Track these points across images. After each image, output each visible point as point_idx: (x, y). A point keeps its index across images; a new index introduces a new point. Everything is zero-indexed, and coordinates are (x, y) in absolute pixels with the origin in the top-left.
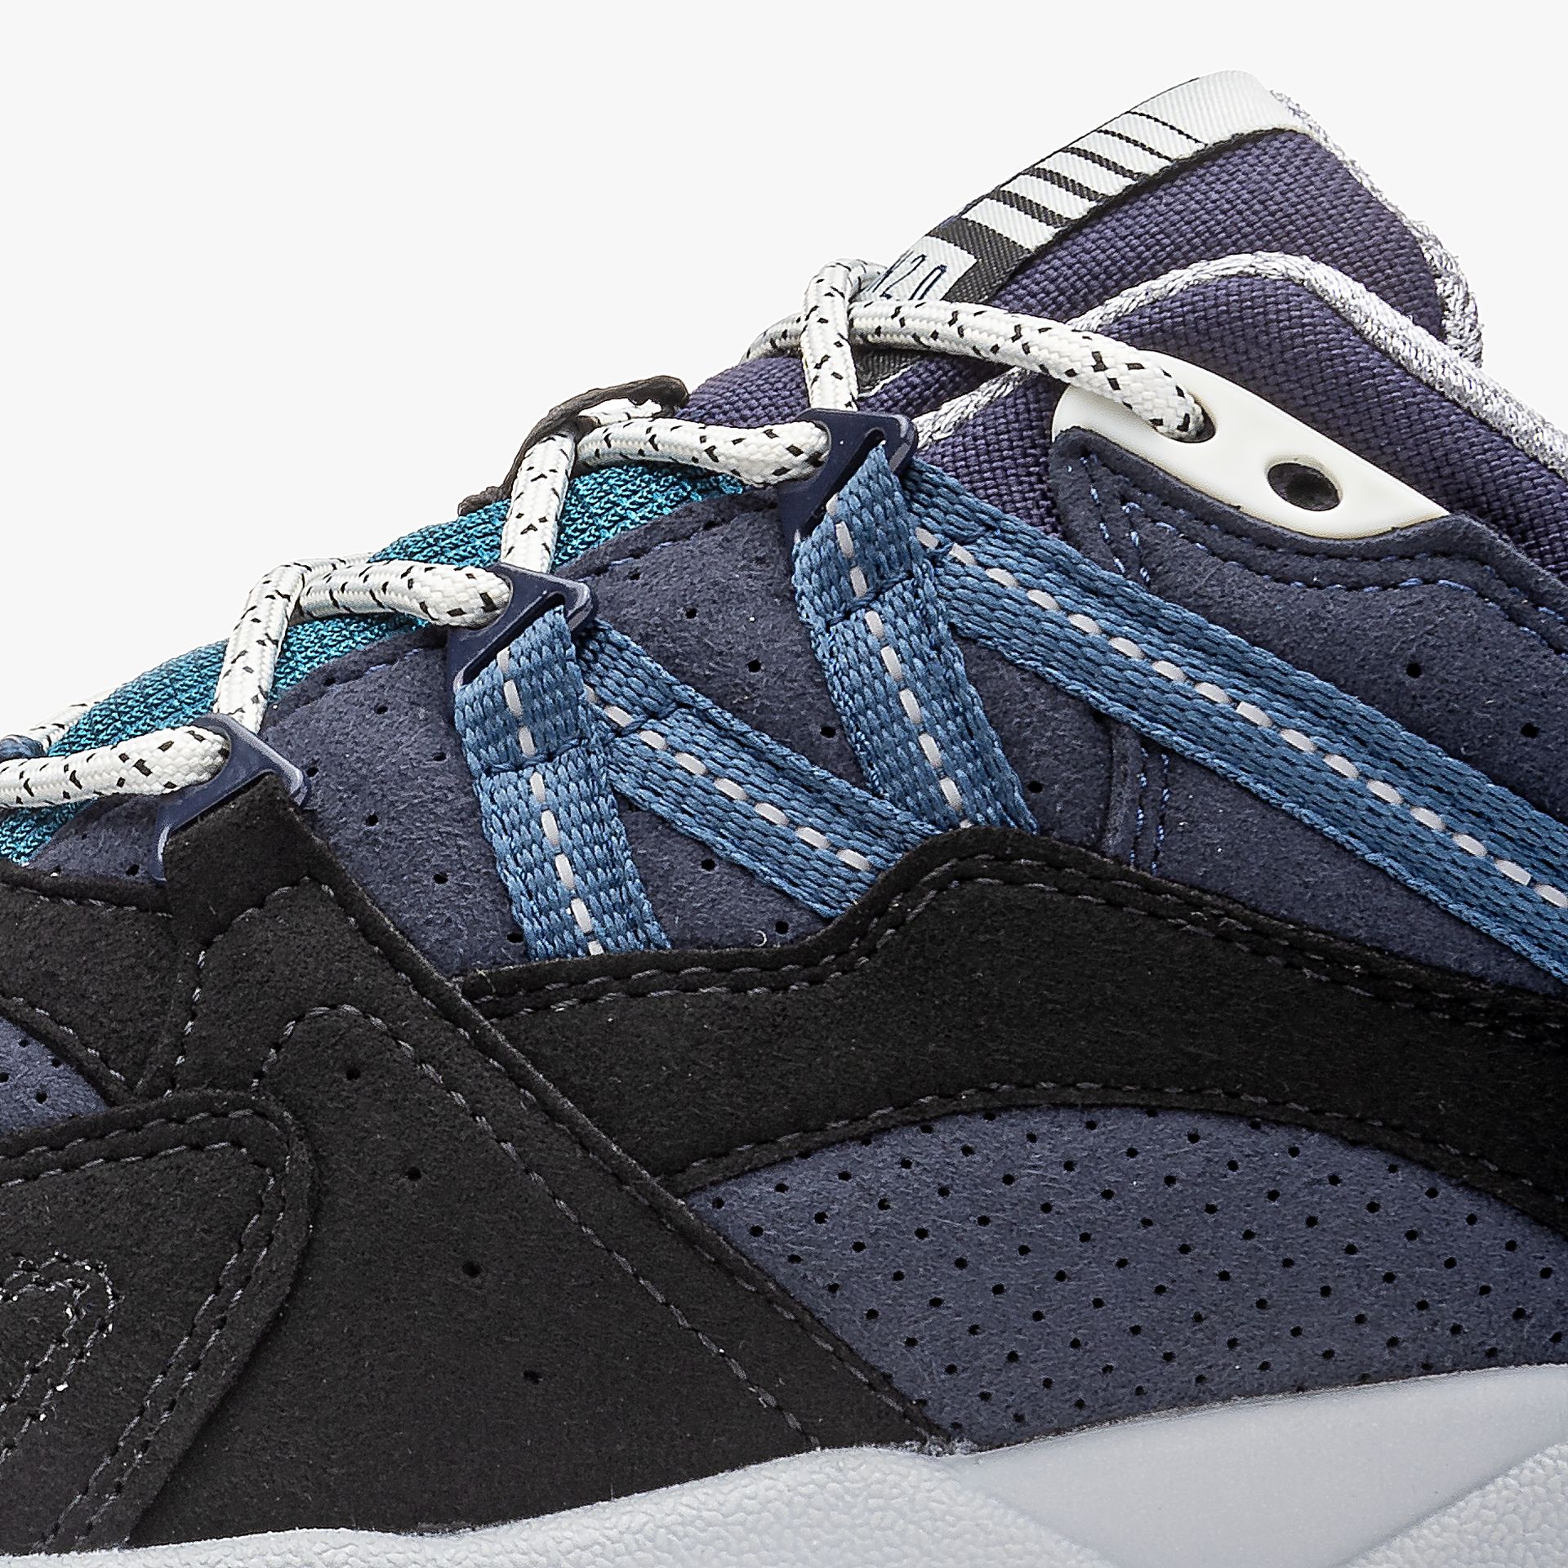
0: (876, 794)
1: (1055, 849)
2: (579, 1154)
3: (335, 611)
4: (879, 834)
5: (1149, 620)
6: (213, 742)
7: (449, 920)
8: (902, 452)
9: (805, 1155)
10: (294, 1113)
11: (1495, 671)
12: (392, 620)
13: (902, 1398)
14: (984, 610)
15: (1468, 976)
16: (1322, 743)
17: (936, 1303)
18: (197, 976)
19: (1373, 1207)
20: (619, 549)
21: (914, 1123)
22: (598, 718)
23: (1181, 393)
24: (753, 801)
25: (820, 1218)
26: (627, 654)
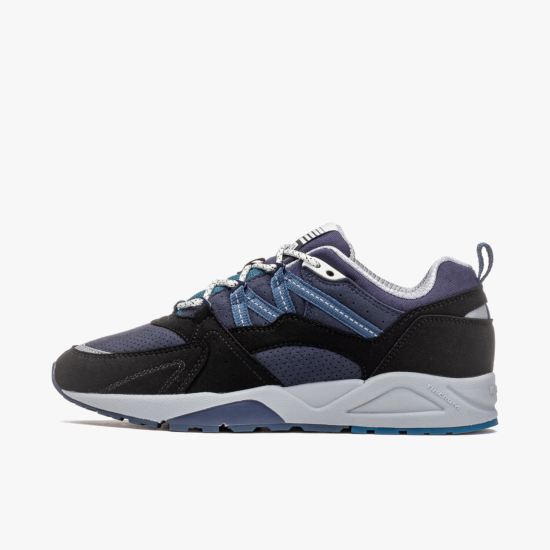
0: (278, 308)
1: (298, 315)
2: (240, 349)
3: (220, 285)
4: (278, 313)
5: (311, 289)
6: (202, 300)
7: (227, 322)
8: (283, 268)
9: (266, 350)
10: (207, 344)
11: (350, 296)
12: (226, 287)
13: (277, 380)
14: (292, 287)
15: (346, 332)
16: (329, 304)
17: (281, 368)
18: (197, 328)
19: (334, 359)
20: (252, 279)
21: (279, 347)
22: (246, 298)
23: (316, 262)
24: (263, 309)
25: (268, 357)
26: (250, 291)
